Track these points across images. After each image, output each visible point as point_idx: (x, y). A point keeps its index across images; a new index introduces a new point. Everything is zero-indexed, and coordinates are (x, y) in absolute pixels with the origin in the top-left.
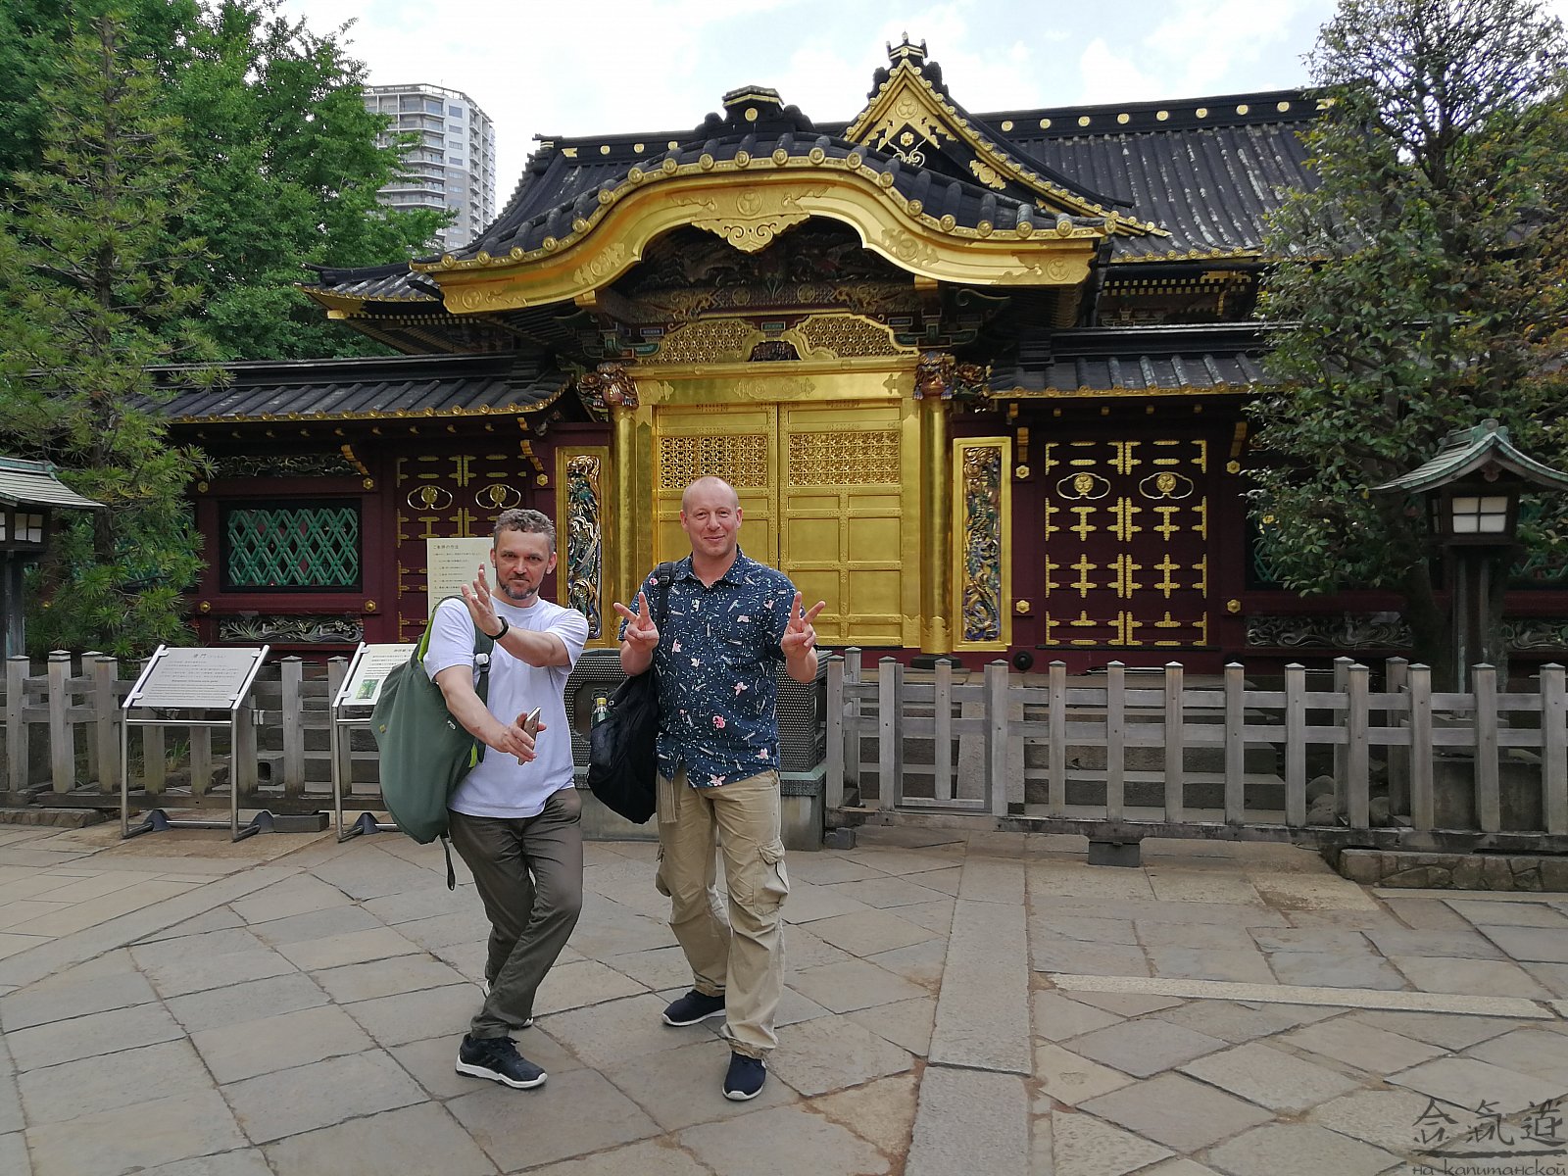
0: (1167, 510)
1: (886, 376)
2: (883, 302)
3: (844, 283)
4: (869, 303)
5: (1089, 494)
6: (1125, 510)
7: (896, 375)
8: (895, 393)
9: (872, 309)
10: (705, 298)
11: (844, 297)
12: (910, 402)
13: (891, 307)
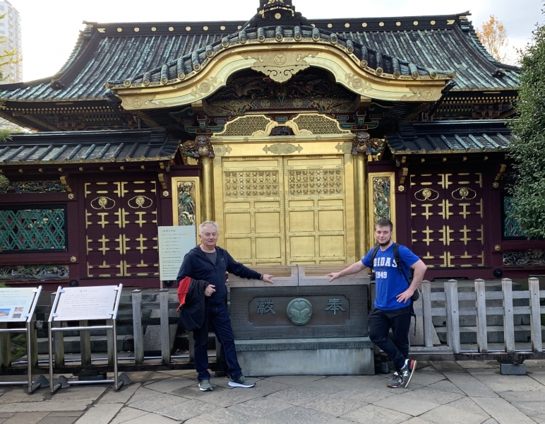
0: (464, 205)
1: (336, 143)
2: (334, 108)
3: (315, 99)
4: (328, 109)
5: (429, 198)
6: (446, 205)
7: (341, 143)
8: (341, 152)
9: (328, 112)
10: (247, 104)
11: (316, 106)
12: (348, 156)
13: (338, 110)
